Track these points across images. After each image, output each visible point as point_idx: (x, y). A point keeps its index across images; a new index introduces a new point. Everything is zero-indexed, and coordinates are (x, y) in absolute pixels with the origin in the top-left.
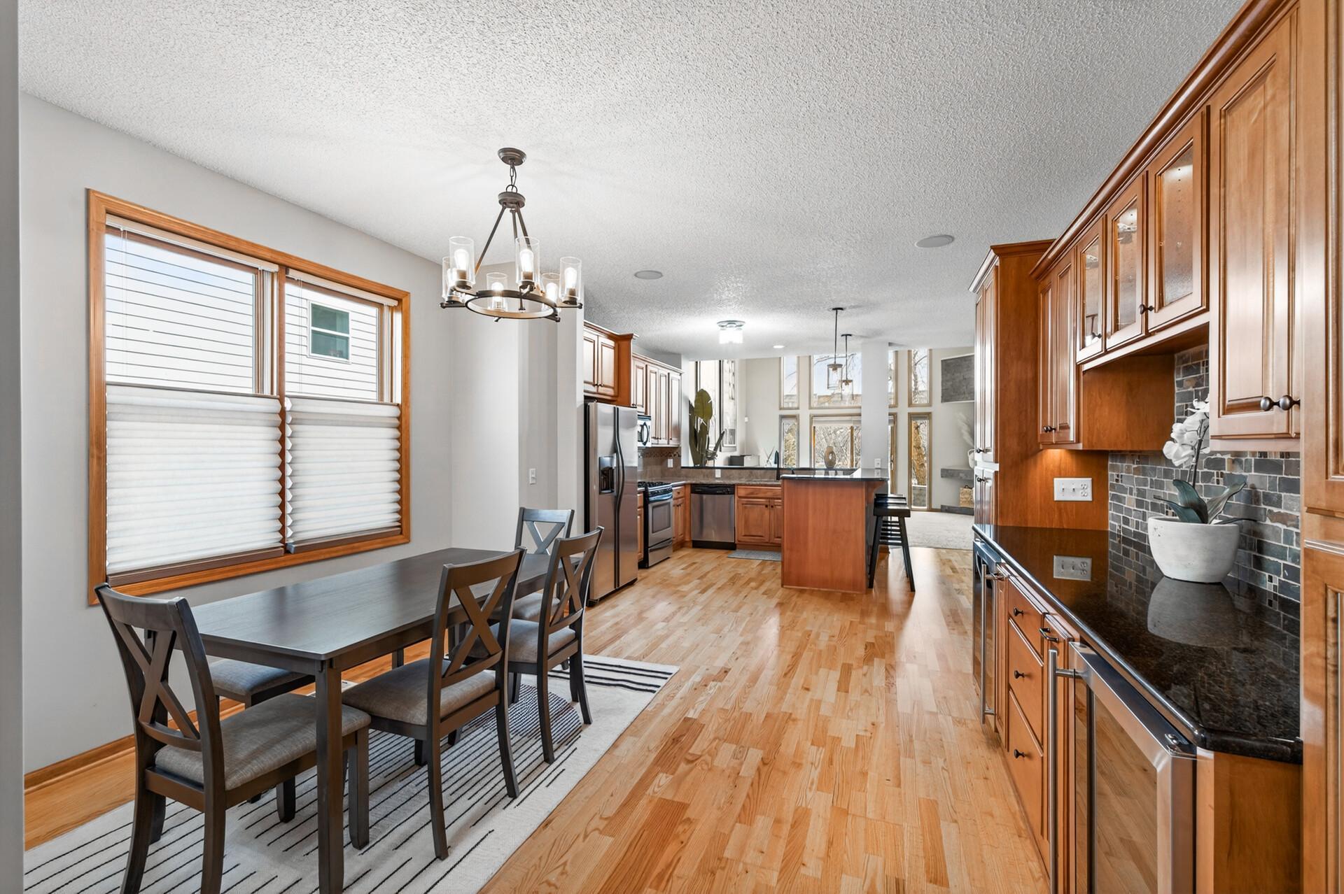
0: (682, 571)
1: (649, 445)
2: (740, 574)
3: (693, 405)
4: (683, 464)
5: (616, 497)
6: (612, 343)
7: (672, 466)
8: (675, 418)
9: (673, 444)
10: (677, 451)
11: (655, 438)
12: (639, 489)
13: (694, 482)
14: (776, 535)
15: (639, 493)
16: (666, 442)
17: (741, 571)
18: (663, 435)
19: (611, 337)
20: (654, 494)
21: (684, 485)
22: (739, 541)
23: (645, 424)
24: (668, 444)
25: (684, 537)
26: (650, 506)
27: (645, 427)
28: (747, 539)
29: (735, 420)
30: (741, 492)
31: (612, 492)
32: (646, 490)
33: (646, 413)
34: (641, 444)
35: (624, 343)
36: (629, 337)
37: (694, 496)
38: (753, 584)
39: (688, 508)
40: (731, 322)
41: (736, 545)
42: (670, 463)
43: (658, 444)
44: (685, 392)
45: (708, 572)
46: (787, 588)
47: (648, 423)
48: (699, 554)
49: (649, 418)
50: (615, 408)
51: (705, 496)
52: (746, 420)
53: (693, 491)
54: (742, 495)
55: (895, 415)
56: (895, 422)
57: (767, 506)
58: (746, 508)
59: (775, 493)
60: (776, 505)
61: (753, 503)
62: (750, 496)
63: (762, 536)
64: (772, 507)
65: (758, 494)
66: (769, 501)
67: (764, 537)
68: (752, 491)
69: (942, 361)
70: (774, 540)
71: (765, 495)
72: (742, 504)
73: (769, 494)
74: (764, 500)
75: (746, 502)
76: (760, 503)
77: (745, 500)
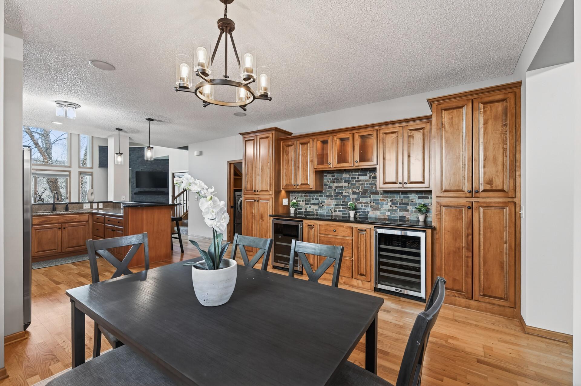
28: (40, 254)
54: (36, 223)
55: (70, 172)
56: (69, 176)
57: (59, 228)
58: (39, 232)
59: (67, 219)
60: (67, 227)
61: (46, 228)
62: (44, 223)
63: (55, 250)
64: (64, 228)
65: (50, 221)
66: (61, 225)
67: (56, 249)
68: (43, 220)
69: (100, 146)
70: (66, 250)
71: (57, 221)
72: (35, 230)
73: (61, 220)
74: (57, 225)
75: (39, 228)
76: (53, 227)
77: (38, 226)
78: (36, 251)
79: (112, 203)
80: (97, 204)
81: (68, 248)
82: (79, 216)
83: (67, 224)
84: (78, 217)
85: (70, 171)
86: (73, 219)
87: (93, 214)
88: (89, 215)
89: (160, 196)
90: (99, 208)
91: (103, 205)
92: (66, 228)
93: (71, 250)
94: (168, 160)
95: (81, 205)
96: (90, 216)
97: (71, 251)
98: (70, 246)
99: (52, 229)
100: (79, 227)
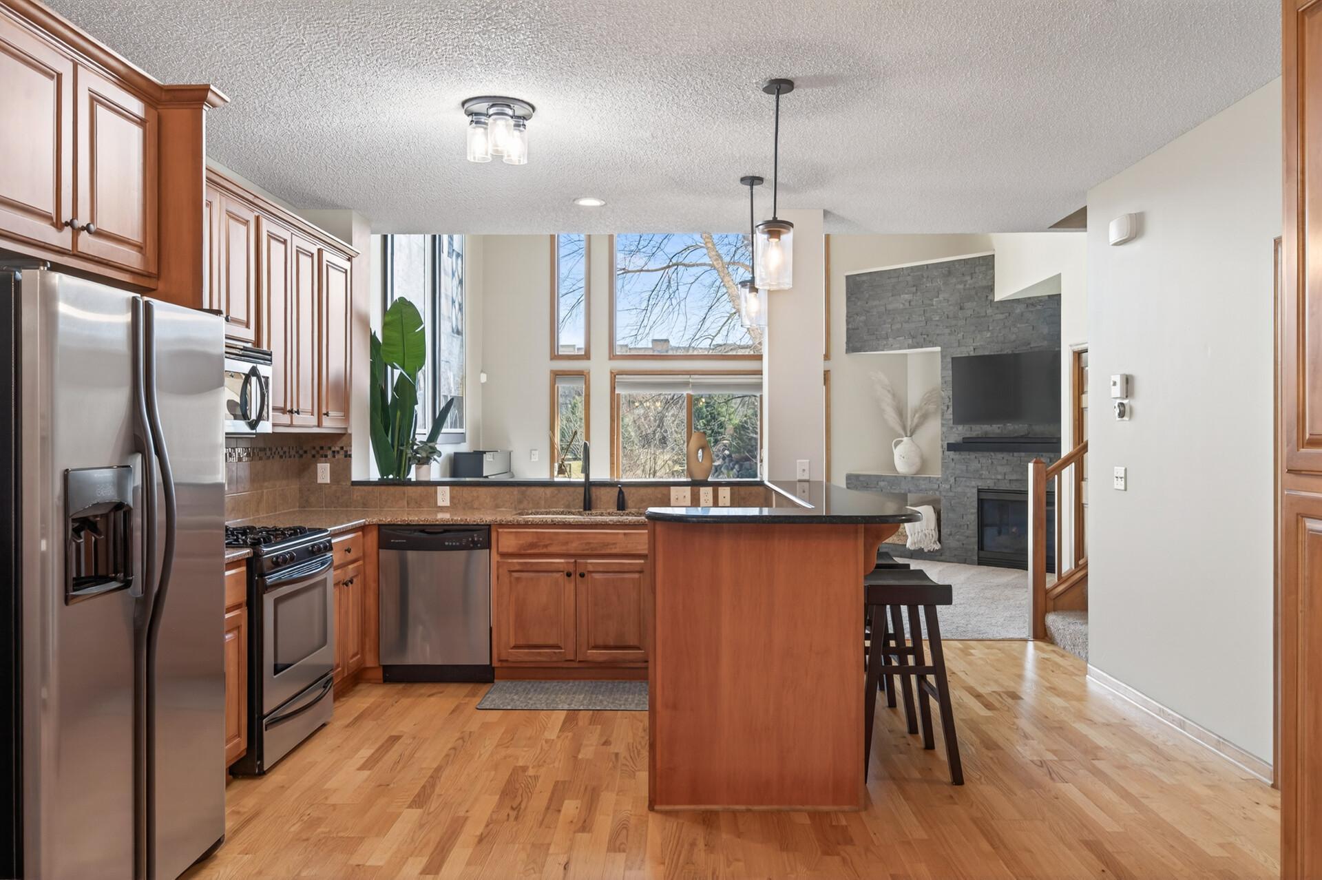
0: (366, 773)
1: (265, 427)
2: (524, 769)
3: (379, 337)
4: (356, 475)
5: (141, 602)
6: (135, 106)
7: (328, 480)
8: (336, 363)
9: (330, 425)
10: (340, 444)
11: (283, 410)
12: (231, 555)
13: (387, 519)
14: (592, 643)
15: (234, 564)
16: (314, 421)
17: (524, 756)
18: (306, 403)
19: (129, 82)
20: (278, 563)
21: (362, 528)
22: (501, 661)
23: (254, 372)
24: (319, 425)
25: (363, 660)
26: (268, 600)
27: (254, 379)
28: (523, 655)
29: (463, 378)
30: (507, 541)
31: (127, 584)
32: (257, 556)
33: (258, 342)
34: (242, 427)
35: (177, 117)
36: (195, 97)
37: (389, 555)
38: (571, 807)
39: (372, 585)
40: (501, 102)
41: (493, 668)
42: (324, 473)
43: (291, 425)
44: (359, 301)
45: (439, 769)
46: (666, 813)
47: (264, 370)
48: (405, 702)
49: (267, 357)
50: (135, 302)
51: (411, 555)
52: (483, 378)
53: (384, 543)
54: (510, 550)
57: (570, 575)
58: (518, 579)
59: (589, 543)
60: (590, 572)
61: (535, 568)
62: (529, 552)
63: (559, 647)
64: (582, 575)
65: (546, 546)
66: (576, 562)
67: (563, 647)
68: (530, 539)
69: (847, 277)
70: (588, 654)
71: (564, 548)
72: (509, 571)
73: (574, 545)
74: (562, 561)
75: (518, 568)
76: (552, 568)
77: (515, 561)
78: (512, 645)
79: (762, 489)
81: (593, 648)
82: (625, 534)
83: (589, 561)
84: (621, 536)
86: (608, 544)
92: (589, 576)
93: (602, 659)
95: (662, 490)
97: (601, 663)
98: (600, 642)
99: (550, 574)
100: (627, 576)
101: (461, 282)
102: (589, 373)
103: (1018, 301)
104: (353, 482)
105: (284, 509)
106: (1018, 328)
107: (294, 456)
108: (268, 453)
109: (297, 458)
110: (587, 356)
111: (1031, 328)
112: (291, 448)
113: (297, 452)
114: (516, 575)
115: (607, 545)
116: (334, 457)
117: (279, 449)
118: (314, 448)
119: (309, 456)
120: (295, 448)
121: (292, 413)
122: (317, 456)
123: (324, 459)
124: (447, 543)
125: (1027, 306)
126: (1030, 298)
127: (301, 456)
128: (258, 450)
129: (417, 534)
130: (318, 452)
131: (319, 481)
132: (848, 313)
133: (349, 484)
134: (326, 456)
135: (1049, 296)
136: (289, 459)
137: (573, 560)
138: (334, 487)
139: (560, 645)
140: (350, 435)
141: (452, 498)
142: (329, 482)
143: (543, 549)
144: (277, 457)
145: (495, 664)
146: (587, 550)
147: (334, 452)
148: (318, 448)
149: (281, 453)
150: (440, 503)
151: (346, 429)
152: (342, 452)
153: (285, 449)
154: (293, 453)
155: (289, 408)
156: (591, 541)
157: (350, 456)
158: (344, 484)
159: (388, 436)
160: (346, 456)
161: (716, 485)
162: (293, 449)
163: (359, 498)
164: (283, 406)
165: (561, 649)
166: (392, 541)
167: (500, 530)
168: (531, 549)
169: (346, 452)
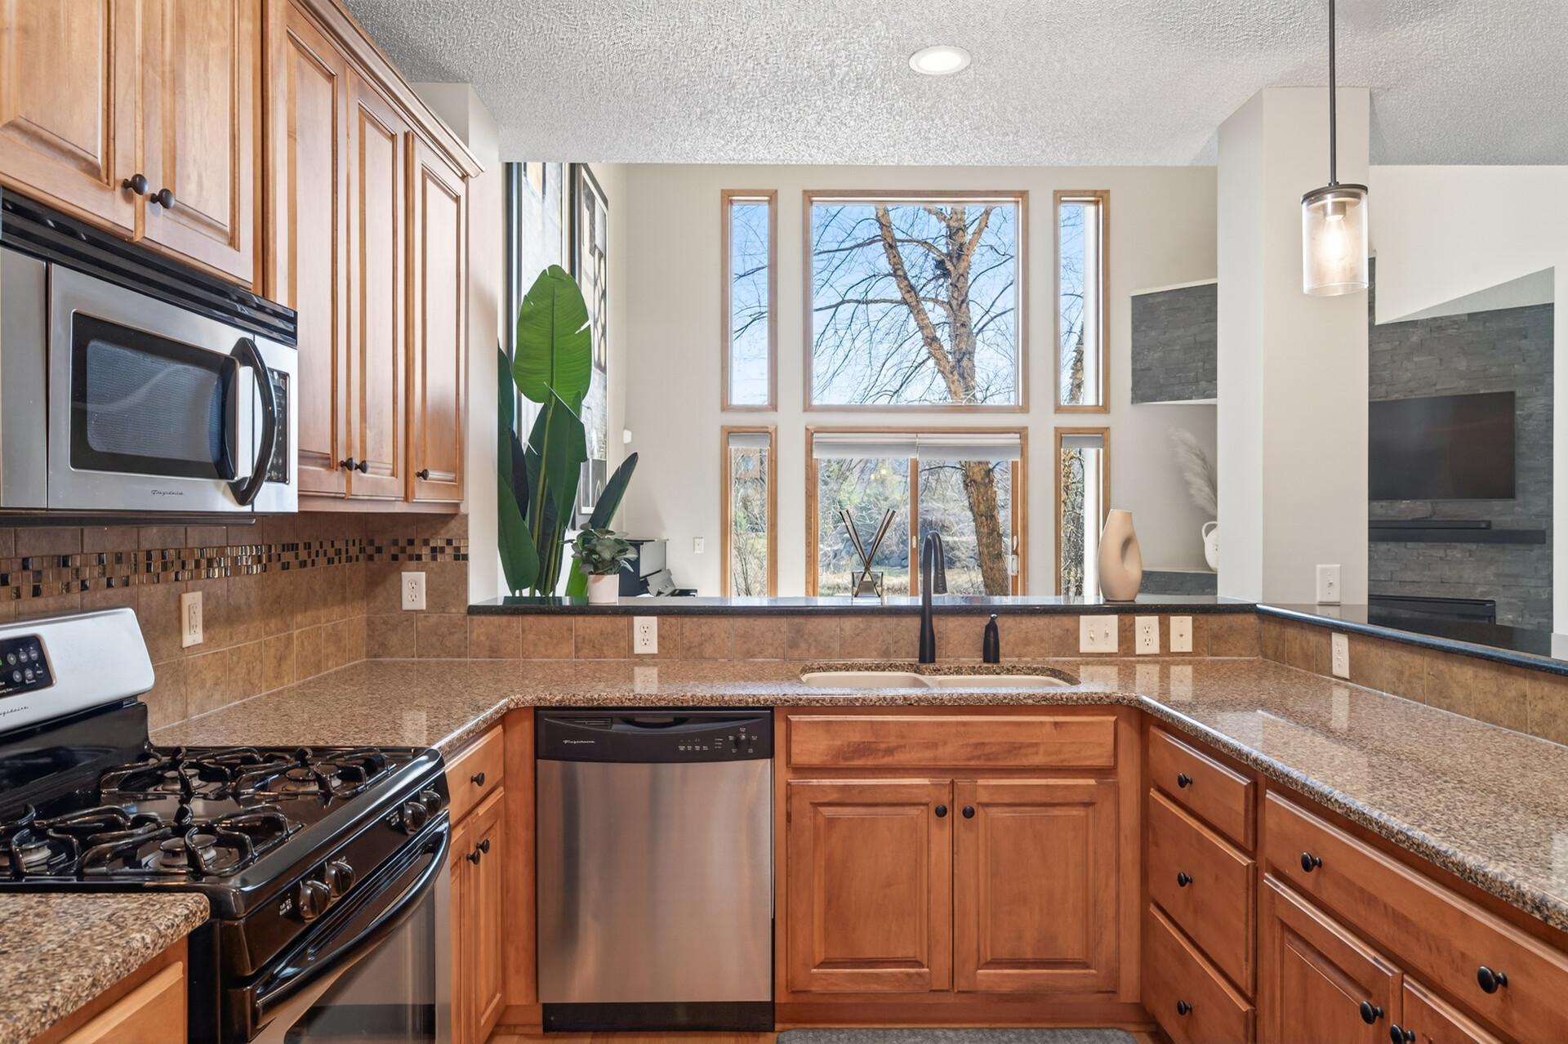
1: (278, 499)
3: (515, 343)
4: (477, 595)
7: (422, 604)
9: (426, 499)
10: (446, 534)
11: (328, 462)
14: (988, 954)
16: (396, 487)
18: (381, 448)
21: (503, 720)
22: (793, 992)
23: (246, 353)
24: (406, 497)
27: (245, 374)
28: (840, 979)
29: (606, 434)
30: (808, 741)
33: (261, 283)
37: (557, 772)
39: (523, 834)
41: (777, 1007)
42: (414, 588)
43: (346, 497)
47: (275, 355)
49: (285, 328)
52: (627, 437)
53: (546, 748)
54: (816, 760)
55: (1022, 432)
56: (1023, 450)
57: (941, 812)
58: (832, 820)
59: (982, 744)
60: (981, 804)
61: (867, 798)
62: (856, 763)
63: (920, 964)
64: (969, 813)
65: (890, 751)
66: (952, 782)
67: (925, 962)
68: (856, 737)
69: (1135, 299)
70: (979, 978)
71: (929, 754)
72: (812, 804)
73: (949, 749)
74: (925, 781)
75: (834, 797)
76: (904, 797)
77: (826, 782)
78: (819, 958)
79: (1252, 619)
80: (1156, 618)
81: (990, 964)
82: (1056, 724)
83: (981, 782)
84: (1048, 729)
85: (1026, 428)
86: (1021, 746)
87: (1143, 720)
88: (1116, 723)
89: (1457, 552)
90: (1173, 650)
91: (1196, 629)
92: (980, 813)
93: (1006, 988)
94: (1553, 304)
95: (1066, 621)
96: (1122, 725)
97: (1005, 992)
98: (1004, 951)
99: (899, 810)
100: (1057, 812)
101: (604, 293)
102: (776, 429)
103: (1413, 324)
104: (470, 606)
105: (337, 665)
106: (1416, 363)
107: (357, 557)
108: (303, 554)
109: (362, 563)
110: (774, 406)
111: (1438, 361)
112: (351, 543)
113: (362, 550)
114: (828, 811)
115: (1020, 748)
116: (434, 558)
117: (327, 545)
118: (395, 542)
119: (386, 556)
120: (357, 542)
121: (350, 469)
122: (401, 556)
123: (415, 562)
124: (682, 748)
125: (1431, 330)
126: (1435, 319)
127: (371, 558)
128: (280, 549)
129: (618, 728)
130: (403, 550)
131: (407, 605)
132: (1134, 347)
133: (463, 610)
134: (419, 558)
135: (1470, 315)
136: (347, 565)
137: (948, 781)
138: (434, 619)
139: (918, 959)
140: (466, 516)
141: (661, 638)
142: (424, 608)
143: (883, 757)
144: (322, 561)
145: (782, 998)
146: (979, 757)
147: (434, 550)
148: (402, 543)
149: (331, 552)
150: (639, 649)
151: (457, 505)
152: (449, 550)
153: (337, 545)
154: (354, 551)
155: (342, 457)
156: (986, 740)
157: (465, 557)
158: (454, 611)
159: (524, 518)
160: (457, 558)
161: (1164, 611)
162: (354, 545)
163: (483, 638)
164: (328, 451)
165: (922, 966)
166: (566, 742)
167: (794, 718)
168: (860, 757)
169: (457, 549)
